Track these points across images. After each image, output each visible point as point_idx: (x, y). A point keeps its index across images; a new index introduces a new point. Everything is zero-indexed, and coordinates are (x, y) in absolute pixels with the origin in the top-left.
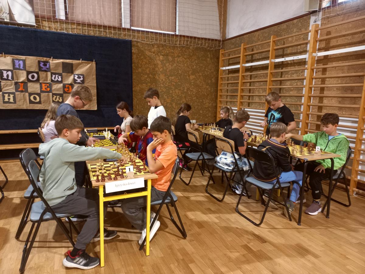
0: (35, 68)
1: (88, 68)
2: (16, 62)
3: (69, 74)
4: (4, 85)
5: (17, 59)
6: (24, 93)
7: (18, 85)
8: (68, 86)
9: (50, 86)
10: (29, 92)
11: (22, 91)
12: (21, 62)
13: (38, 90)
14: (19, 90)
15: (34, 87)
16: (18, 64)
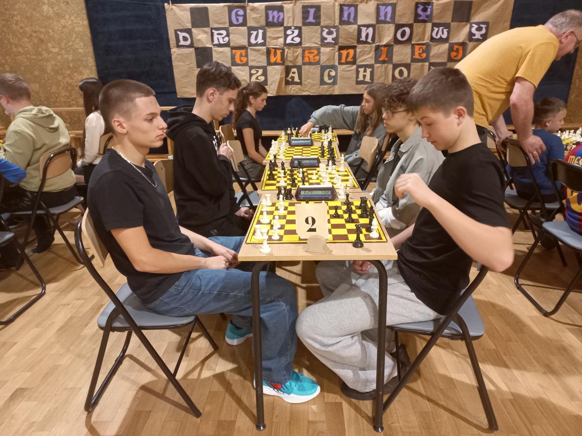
0: (408, 19)
1: (499, 8)
2: (382, 8)
3: (462, 23)
4: (361, 52)
5: (383, 5)
6: (386, 65)
7: (379, 50)
8: (457, 47)
9: (427, 48)
10: (394, 63)
11: (384, 62)
12: (389, 9)
13: (408, 58)
14: (381, 59)
15: (402, 54)
16: (384, 13)
